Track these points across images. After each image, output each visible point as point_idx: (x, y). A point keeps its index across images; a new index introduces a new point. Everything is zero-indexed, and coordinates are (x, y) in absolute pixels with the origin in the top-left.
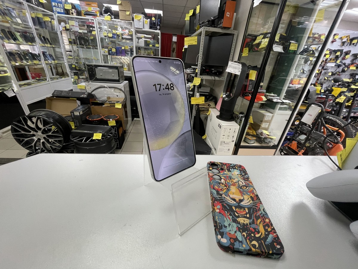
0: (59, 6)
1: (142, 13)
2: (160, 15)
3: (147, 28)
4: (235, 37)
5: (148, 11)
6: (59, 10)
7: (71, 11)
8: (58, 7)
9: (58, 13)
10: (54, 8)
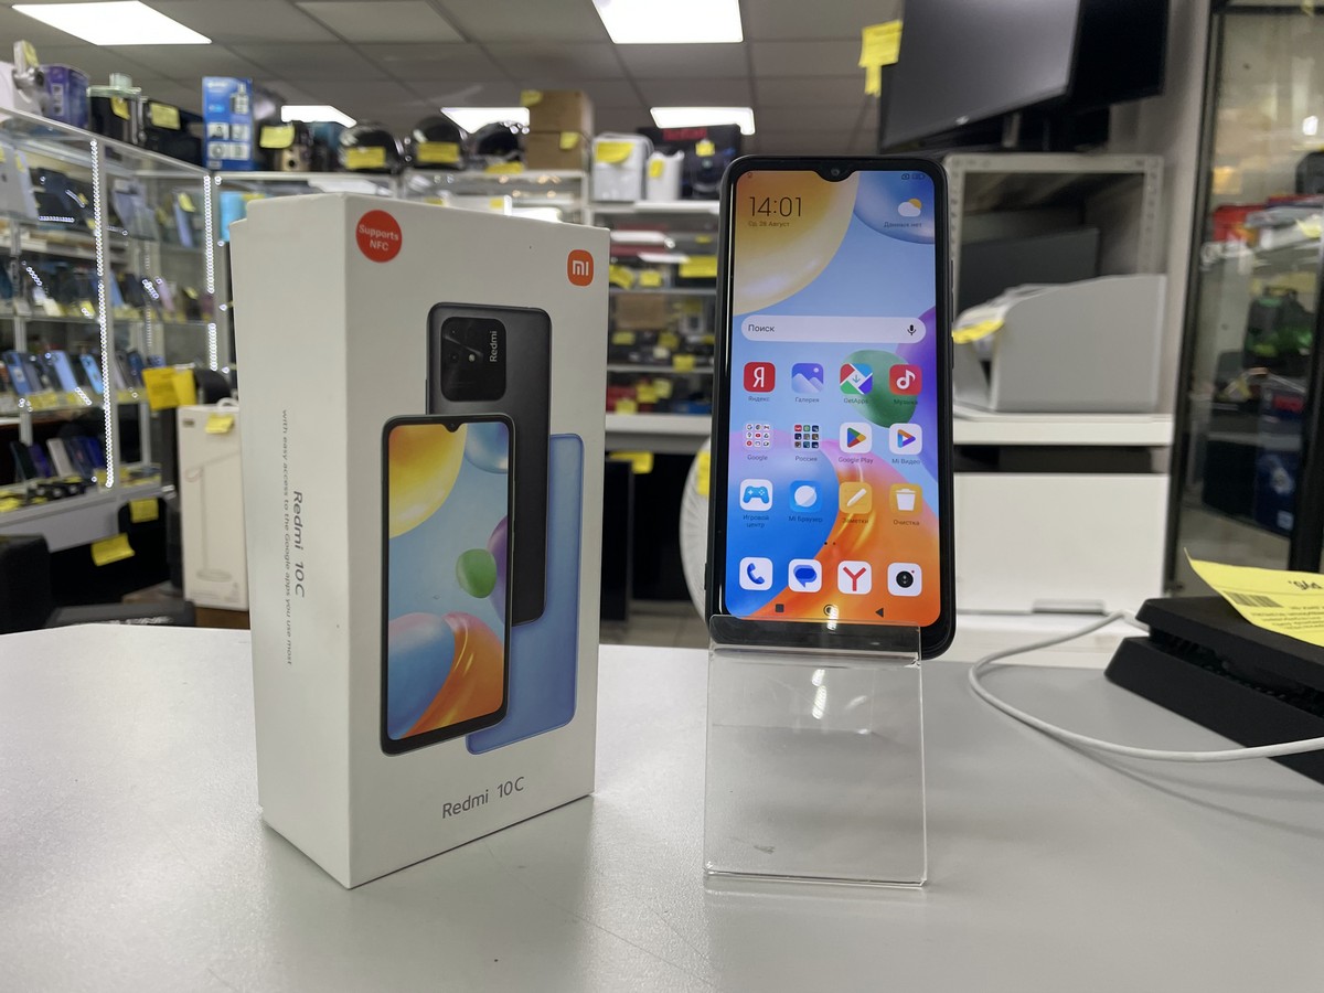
0: (235, 136)
1: (641, 131)
2: (736, 128)
3: (664, 198)
4: (1151, 188)
5: (667, 118)
6: (230, 151)
7: (287, 156)
8: (231, 139)
9: (230, 165)
10: (212, 146)
